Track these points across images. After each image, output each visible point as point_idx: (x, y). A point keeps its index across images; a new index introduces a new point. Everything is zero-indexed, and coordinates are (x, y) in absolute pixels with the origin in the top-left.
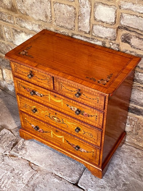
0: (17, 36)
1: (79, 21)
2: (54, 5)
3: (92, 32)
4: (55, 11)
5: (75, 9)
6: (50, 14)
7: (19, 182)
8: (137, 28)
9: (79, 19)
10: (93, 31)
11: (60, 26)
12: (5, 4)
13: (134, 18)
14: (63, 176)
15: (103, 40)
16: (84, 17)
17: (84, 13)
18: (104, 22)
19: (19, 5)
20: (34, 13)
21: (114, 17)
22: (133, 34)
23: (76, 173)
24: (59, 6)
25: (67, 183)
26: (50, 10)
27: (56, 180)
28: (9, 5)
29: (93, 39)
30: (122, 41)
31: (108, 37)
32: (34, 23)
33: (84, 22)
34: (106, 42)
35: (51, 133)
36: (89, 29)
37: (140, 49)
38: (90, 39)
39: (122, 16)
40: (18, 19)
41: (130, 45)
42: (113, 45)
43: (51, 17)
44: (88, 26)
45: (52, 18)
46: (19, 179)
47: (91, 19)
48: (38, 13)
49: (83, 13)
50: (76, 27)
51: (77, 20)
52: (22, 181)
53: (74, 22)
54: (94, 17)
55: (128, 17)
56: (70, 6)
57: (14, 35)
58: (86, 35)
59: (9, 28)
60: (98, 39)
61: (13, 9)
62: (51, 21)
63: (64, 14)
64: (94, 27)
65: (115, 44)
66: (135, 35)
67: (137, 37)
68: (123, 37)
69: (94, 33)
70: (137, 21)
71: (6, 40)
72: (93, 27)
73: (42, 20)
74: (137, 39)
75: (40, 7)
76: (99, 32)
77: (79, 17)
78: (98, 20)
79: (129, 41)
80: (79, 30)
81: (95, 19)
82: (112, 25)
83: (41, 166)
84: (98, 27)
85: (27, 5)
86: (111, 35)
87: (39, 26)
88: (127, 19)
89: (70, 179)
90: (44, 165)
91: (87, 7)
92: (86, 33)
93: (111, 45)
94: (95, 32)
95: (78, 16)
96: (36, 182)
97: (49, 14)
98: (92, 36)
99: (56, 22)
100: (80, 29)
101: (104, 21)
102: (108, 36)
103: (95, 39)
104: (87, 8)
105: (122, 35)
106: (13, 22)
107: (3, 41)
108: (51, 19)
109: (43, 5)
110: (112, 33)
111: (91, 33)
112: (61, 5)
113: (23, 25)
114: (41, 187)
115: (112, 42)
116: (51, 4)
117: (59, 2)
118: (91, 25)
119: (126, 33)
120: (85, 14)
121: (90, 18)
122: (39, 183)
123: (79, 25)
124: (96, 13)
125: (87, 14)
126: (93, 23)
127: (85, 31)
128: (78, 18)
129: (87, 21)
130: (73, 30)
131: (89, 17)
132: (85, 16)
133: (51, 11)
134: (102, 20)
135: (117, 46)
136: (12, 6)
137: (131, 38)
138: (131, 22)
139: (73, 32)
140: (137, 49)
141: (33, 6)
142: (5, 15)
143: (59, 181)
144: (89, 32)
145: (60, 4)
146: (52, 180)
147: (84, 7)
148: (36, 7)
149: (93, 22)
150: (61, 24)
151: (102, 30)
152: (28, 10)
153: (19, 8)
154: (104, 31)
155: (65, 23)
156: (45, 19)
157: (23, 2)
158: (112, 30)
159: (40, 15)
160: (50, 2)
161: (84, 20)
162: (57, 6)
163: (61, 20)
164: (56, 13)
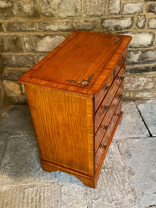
0: (40, 42)
3: (122, 12)
4: (85, 2)
7: (115, 156)
11: (90, 16)
12: (25, 12)
14: (138, 135)
15: (131, 16)
19: (44, 8)
20: (62, 11)
23: (144, 129)
25: (145, 138)
26: (80, 2)
27: (137, 140)
28: (30, 11)
29: (123, 18)
30: (147, 12)
31: (137, 11)
32: (60, 22)
33: (115, 5)
34: (134, 17)
36: (119, 9)
38: (120, 19)
40: (42, 23)
41: (154, 13)
42: (140, 17)
43: (81, 10)
44: (118, 7)
46: (111, 153)
48: (67, 10)
50: (106, 12)
51: (108, 4)
52: (115, 153)
53: (105, 8)
57: (36, 43)
58: (116, 16)
59: (30, 37)
60: (128, 16)
61: (36, 14)
62: (81, 13)
63: (95, 3)
64: (125, 6)
65: (143, 16)
68: (148, 8)
69: (124, 12)
71: (25, 51)
72: (123, 6)
73: (70, 15)
75: (69, 3)
76: (129, 9)
77: (110, 1)
79: (153, 10)
80: (110, 14)
83: (116, 138)
84: (128, 5)
85: (54, 5)
86: (139, 9)
87: (67, 22)
89: (144, 135)
90: (117, 136)
92: (116, 14)
93: (139, 18)
94: (125, 10)
96: (126, 149)
98: (122, 15)
99: (86, 13)
100: (110, 12)
102: (137, 10)
103: (125, 17)
105: (147, 7)
106: (35, 29)
107: (21, 54)
110: (141, 7)
111: (121, 13)
113: (48, 28)
114: (132, 150)
115: (140, 15)
118: (122, 5)
119: (150, 4)
122: (128, 148)
123: (110, 8)
126: (124, 3)
127: (116, 12)
128: (109, 3)
130: (103, 15)
133: (81, 4)
135: (144, 17)
136: (35, 11)
139: (103, 17)
141: (61, 4)
142: (25, 25)
143: (139, 140)
144: (120, 12)
146: (134, 142)
148: (65, 4)
150: (91, 14)
151: (132, 6)
152: (55, 10)
153: (43, 11)
154: (134, 7)
155: (96, 11)
156: (74, 13)
157: (48, 3)
158: (141, 4)
159: (68, 12)
161: (115, 3)
163: (92, 9)
164: (87, 4)
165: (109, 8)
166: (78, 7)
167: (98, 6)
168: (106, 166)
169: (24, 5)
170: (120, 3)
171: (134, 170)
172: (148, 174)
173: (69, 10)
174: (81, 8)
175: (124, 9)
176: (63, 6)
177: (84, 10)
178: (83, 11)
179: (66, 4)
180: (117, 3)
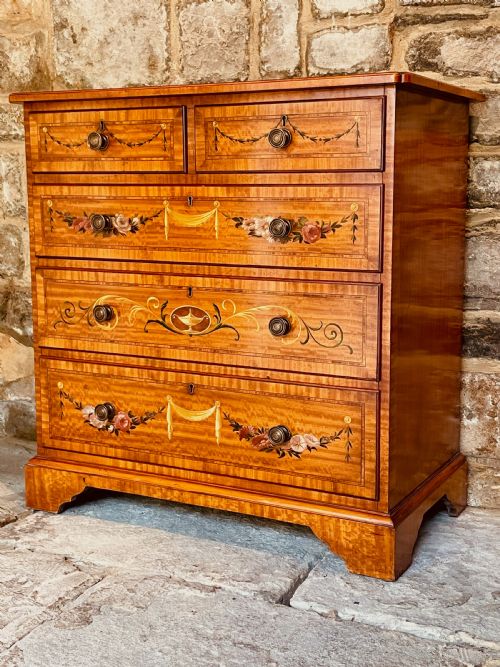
1: (263, 38)
2: (178, 15)
3: (307, 66)
4: (181, 35)
5: (248, 3)
6: (166, 50)
7: (18, 602)
9: (264, 32)
10: (310, 60)
12: (13, 74)
14: (222, 580)
16: (279, 21)
17: (279, 8)
18: (346, 15)
19: (62, 60)
20: (111, 67)
22: (446, 28)
23: (277, 571)
24: (195, 12)
26: (165, 34)
27: (190, 592)
28: (27, 71)
30: (413, 69)
31: (362, 63)
33: (280, 39)
35: (165, 417)
36: (297, 56)
37: (476, 74)
41: (440, 70)
43: (168, 60)
44: (293, 48)
45: (170, 63)
46: (19, 594)
47: (304, 19)
48: (124, 61)
49: (274, 9)
50: (254, 68)
51: (256, 38)
52: (34, 597)
53: (247, 52)
54: (313, 8)
61: (40, 79)
62: (167, 74)
63: (210, 35)
64: (315, 43)
66: (451, 30)
67: (459, 35)
68: (412, 52)
69: (315, 66)
72: (309, 44)
73: (136, 82)
74: (462, 39)
75: (133, 39)
76: (333, 55)
77: (263, 27)
78: (325, 16)
79: (435, 61)
80: (263, 73)
81: (316, 16)
82: (372, 14)
83: (120, 565)
84: (327, 37)
85: (90, 47)
86: (371, 52)
90: (131, 561)
92: (287, 76)
94: (317, 60)
95: (260, 25)
96: (97, 600)
97: (160, 52)
99: (184, 72)
100: (265, 67)
101: (344, 12)
102: (363, 58)
105: (411, 47)
108: (168, 69)
109: (144, 25)
110: (377, 43)
111: (304, 70)
112: (203, 5)
114: (119, 612)
116: (169, 13)
118: (304, 40)
119: (420, 34)
120: (282, 9)
121: (300, 15)
122: (109, 601)
123: (264, 53)
125: (288, 7)
126: (311, 31)
127: (285, 68)
128: (260, 33)
129: (290, 29)
130: (242, 79)
131: (294, 15)
132: (283, 15)
133: (168, 39)
134: (340, 10)
136: (39, 71)
137: (441, 43)
140: (466, 74)
141: (109, 43)
142: (7, 116)
143: (202, 594)
144: (299, 68)
146: (171, 593)
148: (119, 43)
149: (309, 27)
151: (342, 42)
152: (91, 64)
153: (60, 69)
154: (349, 44)
155: (216, 66)
156: (147, 74)
157: (75, 42)
158: (374, 32)
159: (130, 68)
160: (167, 6)
161: (280, 32)
162: (190, 14)
163: (202, 57)
164: (186, 39)
165: (260, 51)
166: (158, 51)
167: (222, 43)
169: (11, 49)
170: (299, 32)
173: (130, 63)
174: (166, 55)
175: (313, 54)
176: (113, 50)
177: (179, 61)
178: (175, 66)
179: (123, 40)
180: (286, 32)
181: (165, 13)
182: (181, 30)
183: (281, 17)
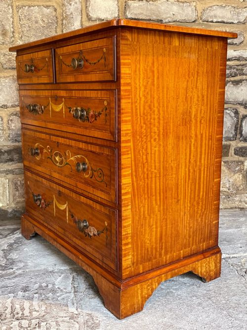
1: (64, 27)
2: (18, 12)
4: (20, 21)
5: (55, 10)
6: (12, 27)
7: (57, 295)
8: (148, 18)
9: (64, 23)
13: (144, 5)
16: (72, 19)
17: (71, 13)
18: (103, 20)
21: (117, 9)
24: (28, 11)
26: (11, 19)
33: (73, 27)
39: (128, 5)
43: (13, 32)
45: (14, 34)
46: (53, 291)
47: (83, 20)
49: (69, 14)
51: (61, 26)
52: (61, 290)
53: (56, 32)
54: (88, 15)
55: (135, 5)
56: (47, 7)
62: (13, 39)
63: (37, 22)
70: (147, 8)
77: (64, 21)
78: (94, 19)
81: (90, 19)
88: (134, 7)
91: (76, 3)
95: (62, 20)
99: (23, 39)
101: (103, 18)
104: (75, 5)
108: (13, 36)
112: (32, 8)
116: (13, 10)
117: (27, 4)
120: (73, 14)
121: (82, 18)
124: (90, 9)
125: (76, 13)
128: (62, 24)
131: (79, 18)
132: (74, 17)
133: (13, 22)
134: (101, 17)
138: (140, 11)
145: (30, 7)
147: (70, 5)
149: (86, 23)
156: (2, 38)
160: (12, 6)
161: (72, 24)
162: (25, 11)
163: (33, 32)
164: (23, 23)
166: (7, 27)
167: (43, 27)
168: (29, 315)
170: (82, 25)
171: (100, 320)
172: (134, 325)
174: (12, 30)
177: (19, 33)
178: (17, 35)
180: (75, 24)
181: (11, 10)
182: (20, 18)
183: (72, 18)
